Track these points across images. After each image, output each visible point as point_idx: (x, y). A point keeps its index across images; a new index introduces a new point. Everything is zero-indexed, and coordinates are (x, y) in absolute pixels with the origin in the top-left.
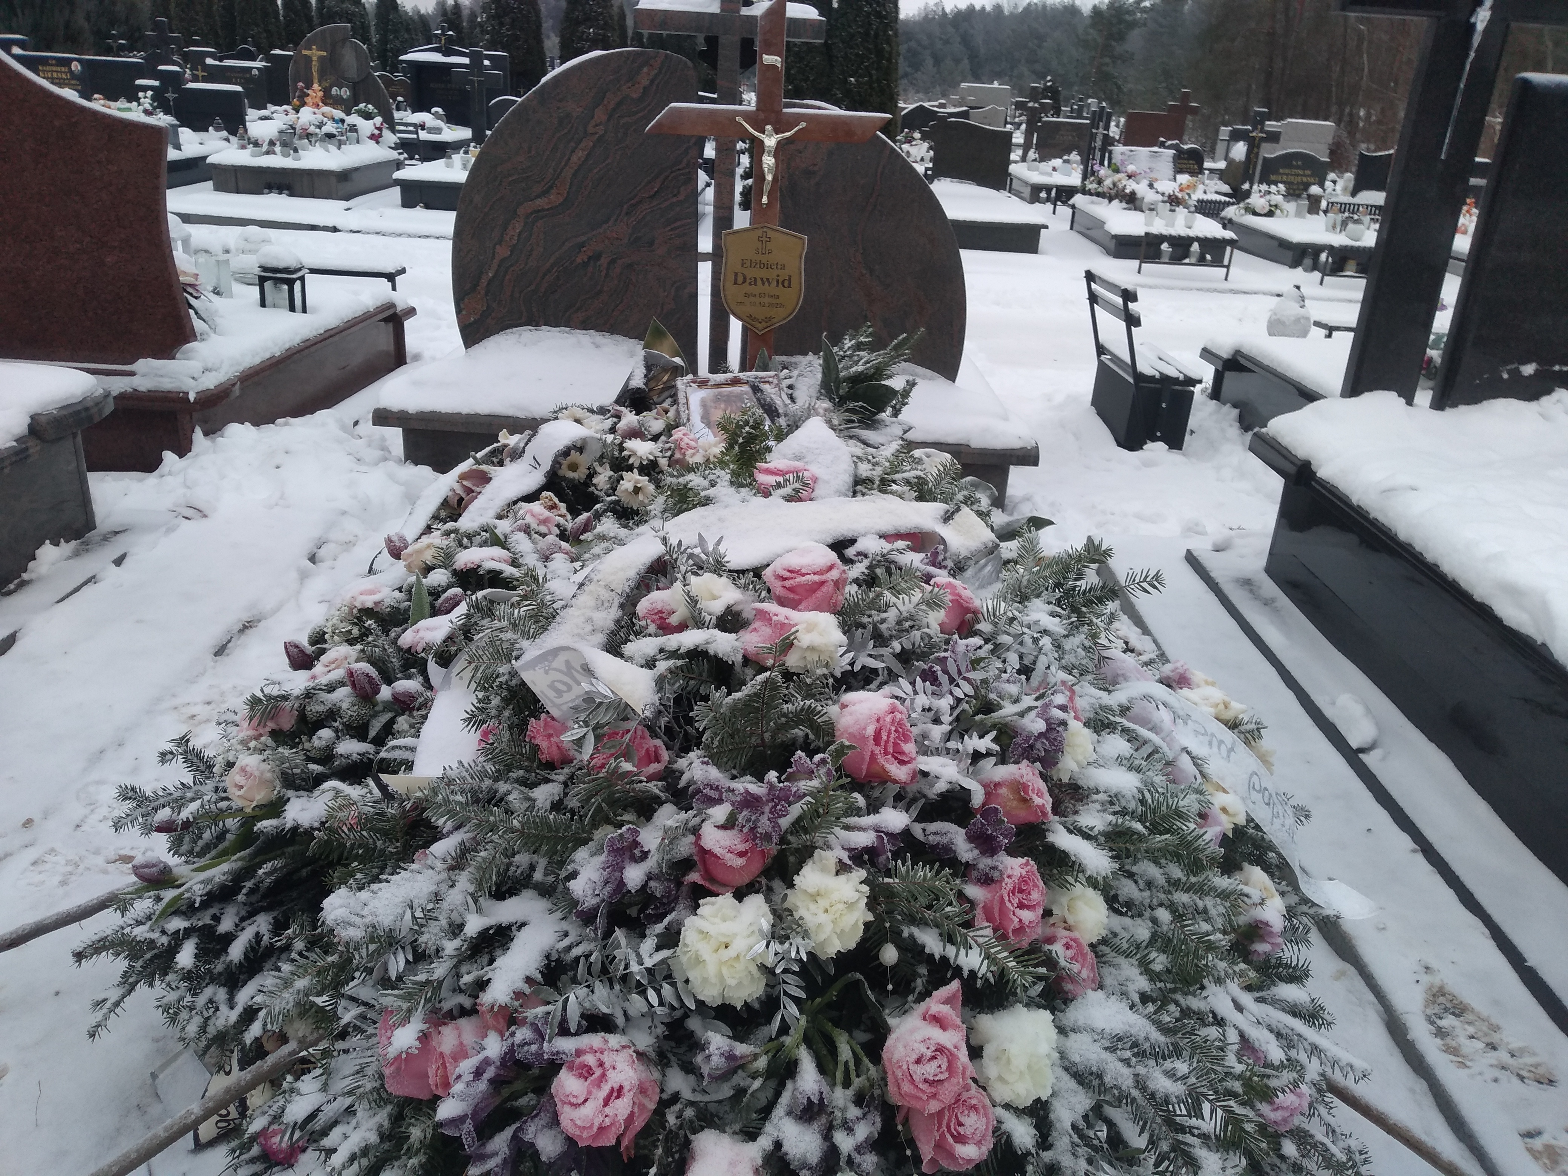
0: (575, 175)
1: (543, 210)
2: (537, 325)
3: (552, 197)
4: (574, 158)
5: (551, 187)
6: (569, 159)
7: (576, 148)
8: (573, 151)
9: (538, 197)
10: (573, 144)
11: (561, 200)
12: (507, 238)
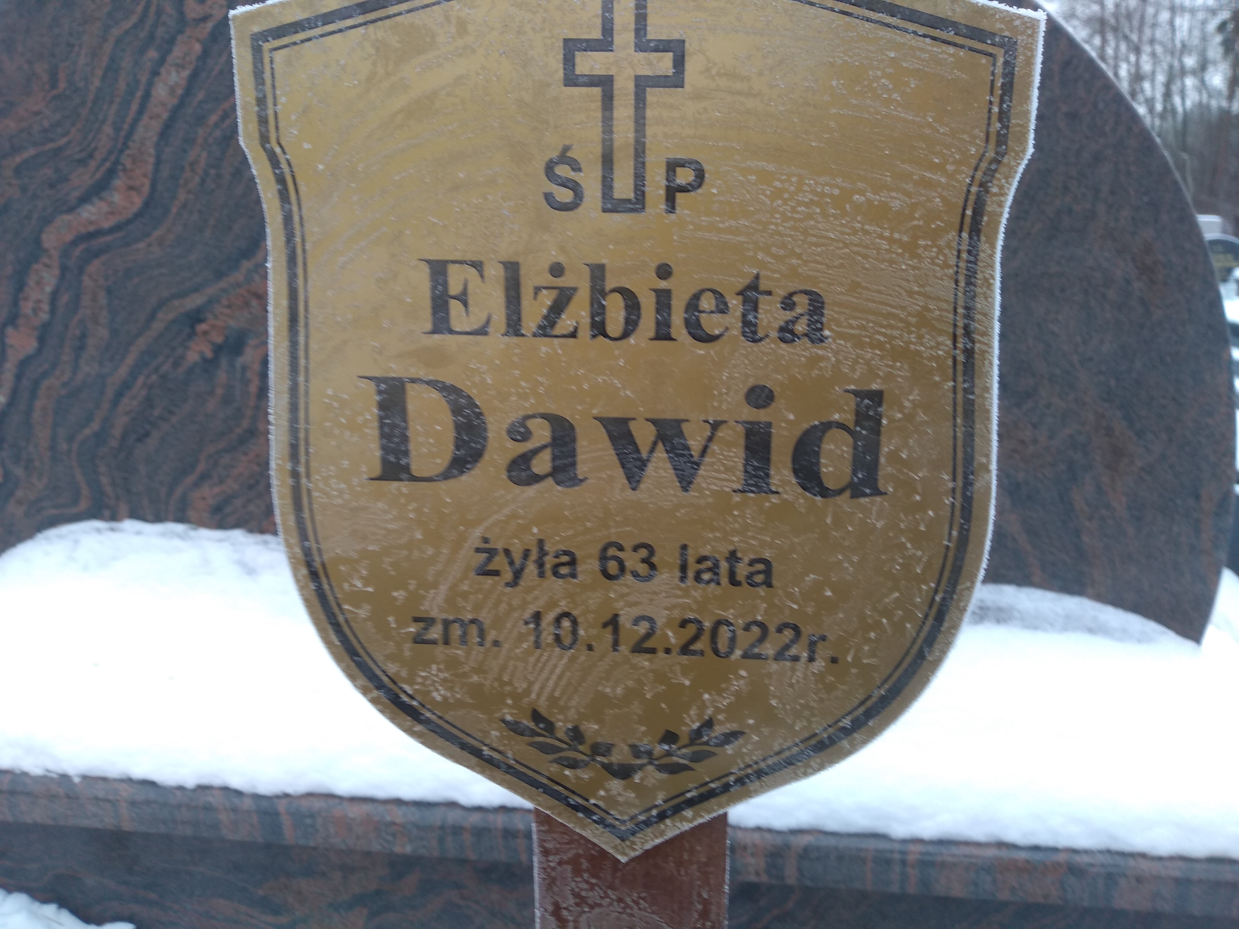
0: (165, 133)
1: (99, 233)
2: (114, 517)
3: (117, 198)
4: (161, 91)
5: (111, 173)
6: (147, 95)
7: (162, 61)
8: (155, 73)
9: (84, 199)
10: (153, 54)
11: (138, 202)
12: (27, 308)
